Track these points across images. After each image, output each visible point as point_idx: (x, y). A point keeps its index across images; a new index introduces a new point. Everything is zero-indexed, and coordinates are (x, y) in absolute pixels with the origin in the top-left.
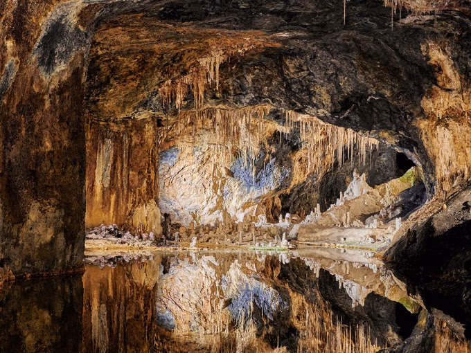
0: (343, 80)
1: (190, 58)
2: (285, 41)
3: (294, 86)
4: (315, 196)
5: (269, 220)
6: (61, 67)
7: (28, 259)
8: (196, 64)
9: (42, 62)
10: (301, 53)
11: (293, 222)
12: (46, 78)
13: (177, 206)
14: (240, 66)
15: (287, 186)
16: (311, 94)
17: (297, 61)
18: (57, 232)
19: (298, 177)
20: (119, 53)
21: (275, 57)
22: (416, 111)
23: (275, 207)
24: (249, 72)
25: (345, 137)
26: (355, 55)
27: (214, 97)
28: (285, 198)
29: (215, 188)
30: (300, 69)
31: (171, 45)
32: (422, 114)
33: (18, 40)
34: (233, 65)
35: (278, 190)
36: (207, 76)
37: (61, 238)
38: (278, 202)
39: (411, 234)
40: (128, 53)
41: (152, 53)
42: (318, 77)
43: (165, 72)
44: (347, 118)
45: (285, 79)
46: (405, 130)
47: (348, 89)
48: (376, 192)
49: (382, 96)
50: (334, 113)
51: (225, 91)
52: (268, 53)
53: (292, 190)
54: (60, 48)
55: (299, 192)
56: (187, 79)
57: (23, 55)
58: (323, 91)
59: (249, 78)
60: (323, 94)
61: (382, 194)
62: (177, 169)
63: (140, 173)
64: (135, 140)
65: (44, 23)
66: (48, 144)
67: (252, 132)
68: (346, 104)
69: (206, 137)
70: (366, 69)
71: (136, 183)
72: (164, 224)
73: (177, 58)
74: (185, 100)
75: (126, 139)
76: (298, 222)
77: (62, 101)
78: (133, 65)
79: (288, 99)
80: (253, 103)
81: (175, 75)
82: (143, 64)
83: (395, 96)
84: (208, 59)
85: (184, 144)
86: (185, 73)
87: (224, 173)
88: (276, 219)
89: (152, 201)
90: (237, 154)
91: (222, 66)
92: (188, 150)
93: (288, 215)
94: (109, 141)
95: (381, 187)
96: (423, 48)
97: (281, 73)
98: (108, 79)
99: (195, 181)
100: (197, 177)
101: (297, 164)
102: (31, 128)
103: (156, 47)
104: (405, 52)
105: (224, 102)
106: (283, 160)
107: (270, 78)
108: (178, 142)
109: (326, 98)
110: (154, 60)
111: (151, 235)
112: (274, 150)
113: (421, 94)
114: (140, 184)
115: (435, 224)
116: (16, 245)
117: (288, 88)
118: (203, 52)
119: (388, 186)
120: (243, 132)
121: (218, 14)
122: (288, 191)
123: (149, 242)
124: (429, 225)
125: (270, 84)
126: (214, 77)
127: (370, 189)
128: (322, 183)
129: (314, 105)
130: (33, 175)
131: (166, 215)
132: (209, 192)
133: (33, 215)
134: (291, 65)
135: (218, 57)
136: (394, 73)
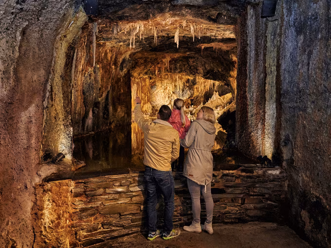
0: (207, 66)
1: (160, 59)
2: (189, 54)
3: (192, 67)
4: (202, 99)
5: (186, 108)
6: (125, 70)
7: (118, 121)
8: (162, 61)
9: (120, 69)
10: (194, 58)
11: (194, 108)
12: (121, 73)
13: (157, 103)
14: (175, 61)
15: (192, 97)
16: (197, 70)
17: (192, 60)
18: (125, 114)
19: (196, 94)
20: (138, 58)
21: (186, 59)
22: (228, 75)
23: (188, 103)
24: (178, 63)
25: (210, 82)
26: (210, 58)
27: (167, 71)
28: (192, 100)
29: (169, 97)
30: (194, 62)
31: (154, 56)
32: (230, 76)
33: (115, 66)
34: (173, 61)
35: (189, 98)
36: (165, 64)
37: (126, 115)
38: (189, 101)
39: (224, 113)
40: (141, 58)
41: (148, 58)
42: (199, 64)
43: (152, 63)
44: (209, 77)
45: (189, 65)
46: (226, 81)
47: (209, 68)
48: (221, 98)
49: (218, 70)
50: (204, 75)
51: (171, 69)
52: (184, 57)
53: (194, 98)
54: (124, 65)
55: (197, 98)
56: (159, 66)
57: (116, 69)
58: (201, 69)
59: (178, 65)
60: (201, 70)
61: (223, 99)
62: (156, 92)
63: (145, 94)
64: (143, 84)
65: (121, 60)
66: (122, 91)
67: (181, 79)
68: (208, 73)
69: (166, 81)
70: (213, 62)
71: (144, 97)
72: (152, 109)
73: (155, 59)
74: (158, 72)
75: (140, 84)
76: (195, 108)
77: (125, 79)
78: (142, 61)
79: (190, 71)
80: (179, 72)
81: (155, 64)
82: (145, 61)
83: (222, 71)
84: (165, 60)
85: (158, 84)
86: (158, 63)
87: (172, 93)
88: (189, 107)
89: (149, 103)
90: (175, 86)
91: (170, 62)
92: (160, 85)
93: (192, 106)
94: (135, 85)
95: (223, 97)
96: (230, 56)
97: (188, 63)
98: (135, 66)
99: (162, 96)
100: (163, 94)
101: (195, 89)
102: (118, 87)
103: (150, 56)
104: (225, 57)
105: (171, 72)
106: (191, 88)
107: (184, 65)
108: (157, 83)
109: (202, 71)
110: (149, 60)
111: (149, 114)
112: (188, 85)
113: (230, 70)
114: (145, 98)
115: (230, 110)
116: (115, 117)
117: (190, 68)
118: (164, 57)
119: (225, 96)
120: (177, 79)
121: (168, 50)
122: (193, 98)
123: (148, 116)
124: (229, 111)
125: (184, 67)
126: (167, 65)
127: (219, 97)
128: (204, 95)
129: (198, 73)
130: (119, 99)
131: (153, 107)
132: (167, 99)
133: (119, 110)
134: (191, 61)
135: (169, 59)
136: (222, 64)
